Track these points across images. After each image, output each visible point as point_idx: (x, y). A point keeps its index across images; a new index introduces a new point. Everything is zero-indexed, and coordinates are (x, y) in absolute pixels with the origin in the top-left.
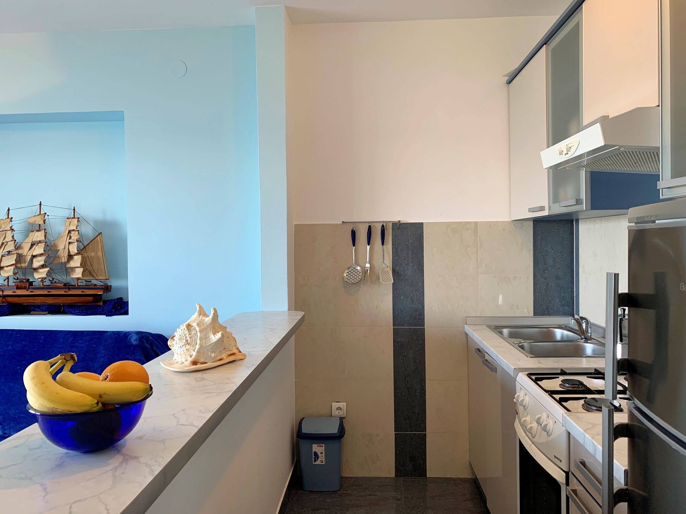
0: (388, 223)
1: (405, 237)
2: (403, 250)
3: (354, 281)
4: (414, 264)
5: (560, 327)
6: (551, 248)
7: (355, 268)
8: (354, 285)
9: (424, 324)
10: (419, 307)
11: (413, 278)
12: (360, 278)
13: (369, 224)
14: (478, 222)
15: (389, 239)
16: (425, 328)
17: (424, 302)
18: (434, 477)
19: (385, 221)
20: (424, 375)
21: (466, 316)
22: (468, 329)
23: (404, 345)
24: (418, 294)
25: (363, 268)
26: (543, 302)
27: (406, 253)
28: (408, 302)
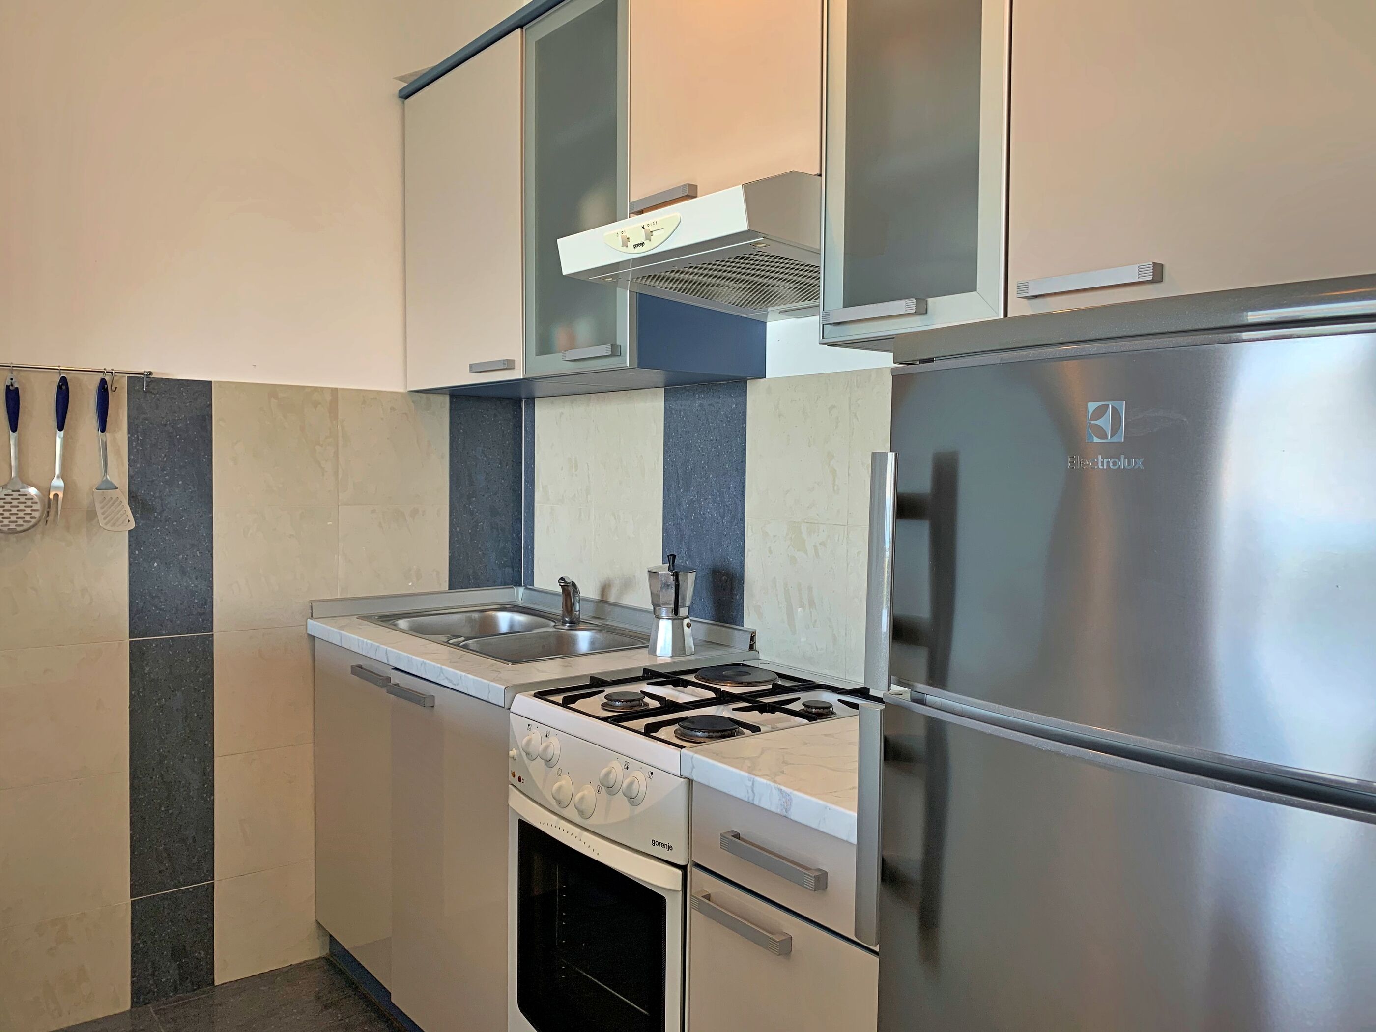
0: (116, 376)
1: (163, 415)
2: (159, 447)
3: (16, 525)
4: (188, 482)
5: (503, 609)
6: (483, 452)
7: (19, 491)
8: (13, 538)
9: (212, 626)
10: (199, 586)
11: (186, 515)
12: (35, 518)
13: (62, 376)
14: (340, 389)
15: (121, 418)
16: (214, 635)
17: (213, 572)
18: (232, 982)
19: (109, 369)
20: (210, 745)
21: (310, 600)
22: (316, 627)
23: (159, 681)
24: (199, 555)
25: (45, 490)
26: (466, 560)
27: (167, 454)
28: (171, 576)
